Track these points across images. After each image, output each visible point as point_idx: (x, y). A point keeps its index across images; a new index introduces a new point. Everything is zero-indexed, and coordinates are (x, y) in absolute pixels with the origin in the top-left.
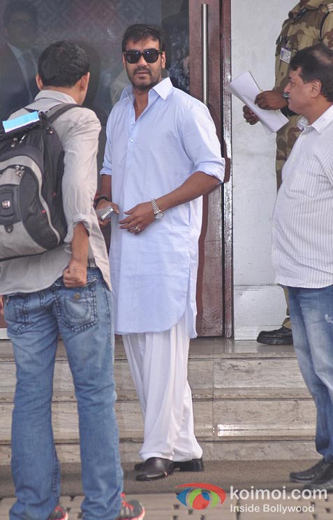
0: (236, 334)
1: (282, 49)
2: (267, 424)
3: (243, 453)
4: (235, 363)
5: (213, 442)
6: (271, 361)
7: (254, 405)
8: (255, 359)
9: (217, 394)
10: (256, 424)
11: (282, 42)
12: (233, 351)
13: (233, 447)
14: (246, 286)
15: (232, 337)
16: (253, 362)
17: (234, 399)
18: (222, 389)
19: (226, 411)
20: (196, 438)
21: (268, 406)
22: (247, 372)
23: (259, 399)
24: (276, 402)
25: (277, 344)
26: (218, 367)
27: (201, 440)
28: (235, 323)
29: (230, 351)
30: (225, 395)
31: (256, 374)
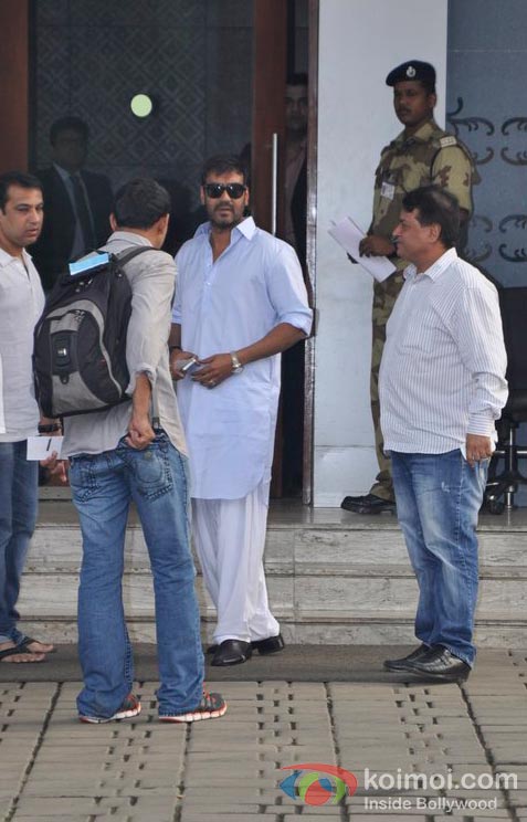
0: (315, 500)
1: (384, 184)
2: (354, 604)
3: (328, 636)
4: (318, 534)
5: (295, 623)
6: (359, 533)
7: (340, 583)
8: (341, 530)
9: (299, 570)
10: (341, 604)
11: (383, 175)
12: (312, 521)
13: (318, 629)
14: (327, 447)
15: (311, 504)
16: (339, 534)
17: (318, 576)
18: (304, 563)
19: (309, 588)
20: (276, 618)
21: (356, 584)
22: (332, 545)
23: (346, 576)
24: (365, 580)
25: (363, 513)
26: (298, 538)
27: (282, 621)
28: (315, 488)
29: (308, 520)
30: (308, 571)
31: (342, 547)
